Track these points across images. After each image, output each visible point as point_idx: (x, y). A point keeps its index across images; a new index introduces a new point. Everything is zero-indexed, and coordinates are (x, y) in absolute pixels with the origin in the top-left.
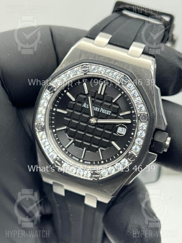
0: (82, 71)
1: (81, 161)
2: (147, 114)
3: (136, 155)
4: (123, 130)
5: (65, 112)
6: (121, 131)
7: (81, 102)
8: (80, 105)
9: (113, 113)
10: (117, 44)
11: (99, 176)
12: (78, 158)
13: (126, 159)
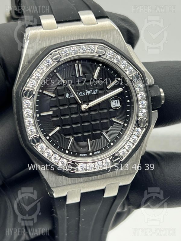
0: (54, 61)
1: (91, 154)
2: (139, 74)
3: (145, 119)
4: (117, 103)
5: (51, 113)
6: (115, 104)
7: (62, 94)
8: (63, 97)
9: (100, 90)
10: (65, 20)
11: (119, 158)
12: (85, 153)
13: (138, 127)
